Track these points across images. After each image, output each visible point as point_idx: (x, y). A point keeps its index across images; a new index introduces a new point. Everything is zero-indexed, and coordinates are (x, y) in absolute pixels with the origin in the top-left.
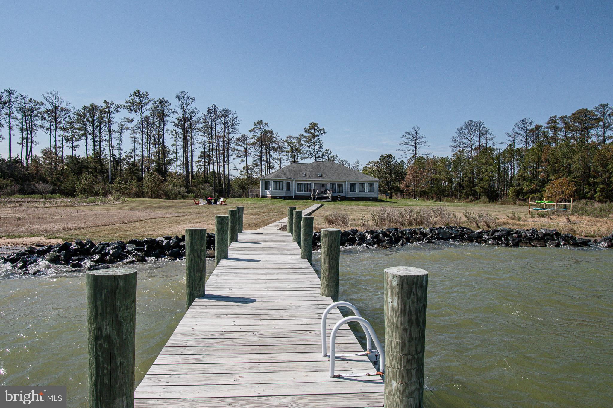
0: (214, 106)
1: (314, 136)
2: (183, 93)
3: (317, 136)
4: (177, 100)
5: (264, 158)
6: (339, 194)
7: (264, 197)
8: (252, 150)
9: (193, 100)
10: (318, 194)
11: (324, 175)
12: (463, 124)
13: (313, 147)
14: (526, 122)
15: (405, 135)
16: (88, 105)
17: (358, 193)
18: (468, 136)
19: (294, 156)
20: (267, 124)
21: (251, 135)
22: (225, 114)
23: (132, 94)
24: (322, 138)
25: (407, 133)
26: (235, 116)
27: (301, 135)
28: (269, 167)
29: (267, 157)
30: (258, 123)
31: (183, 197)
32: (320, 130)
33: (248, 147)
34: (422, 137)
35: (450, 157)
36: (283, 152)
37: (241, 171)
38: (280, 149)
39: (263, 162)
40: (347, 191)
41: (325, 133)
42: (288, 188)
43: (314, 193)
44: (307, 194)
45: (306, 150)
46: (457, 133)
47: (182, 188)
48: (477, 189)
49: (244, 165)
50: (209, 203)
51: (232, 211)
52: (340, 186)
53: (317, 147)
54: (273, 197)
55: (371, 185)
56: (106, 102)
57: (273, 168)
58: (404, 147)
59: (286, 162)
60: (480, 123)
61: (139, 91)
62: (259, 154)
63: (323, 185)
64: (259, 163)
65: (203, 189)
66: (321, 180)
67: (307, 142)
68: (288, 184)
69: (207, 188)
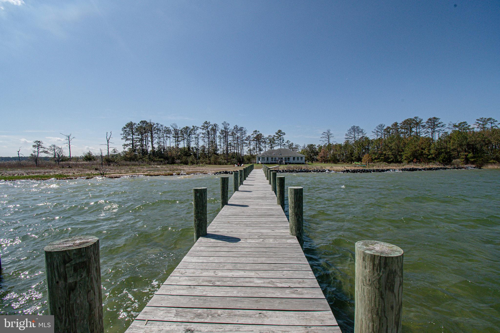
0: (236, 126)
1: (280, 136)
2: (225, 122)
3: (281, 136)
4: (222, 125)
5: (258, 146)
6: (288, 162)
7: (258, 163)
8: (252, 143)
9: (229, 125)
10: (279, 162)
11: (282, 154)
12: (351, 128)
13: (280, 141)
14: (382, 125)
15: (323, 133)
16: (185, 127)
17: (296, 161)
18: (353, 133)
19: (271, 145)
20: (259, 132)
21: (252, 136)
22: (241, 129)
23: (204, 123)
24: (284, 136)
25: (324, 132)
26: (245, 129)
27: (274, 136)
28: (260, 150)
29: (259, 145)
30: (255, 131)
31: (226, 164)
32: (283, 133)
33: (251, 141)
34: (331, 134)
35: (343, 143)
36: (266, 143)
37: (247, 152)
38: (265, 142)
39: (257, 148)
40: (291, 160)
41: (285, 134)
42: (268, 160)
43: (278, 161)
44: (275, 162)
45: (276, 142)
46: (347, 132)
47: (225, 161)
48: (354, 158)
49: (249, 149)
50: (238, 166)
51: (244, 169)
52: (289, 158)
53: (281, 141)
54: (262, 163)
55: (302, 158)
56: (193, 126)
57: (262, 151)
58: (323, 139)
59: (268, 148)
60: (358, 127)
61: (206, 122)
62: (255, 144)
63: (282, 158)
64: (256, 148)
65: (233, 161)
66: (281, 156)
67: (277, 139)
68: (268, 158)
69: (235, 160)
